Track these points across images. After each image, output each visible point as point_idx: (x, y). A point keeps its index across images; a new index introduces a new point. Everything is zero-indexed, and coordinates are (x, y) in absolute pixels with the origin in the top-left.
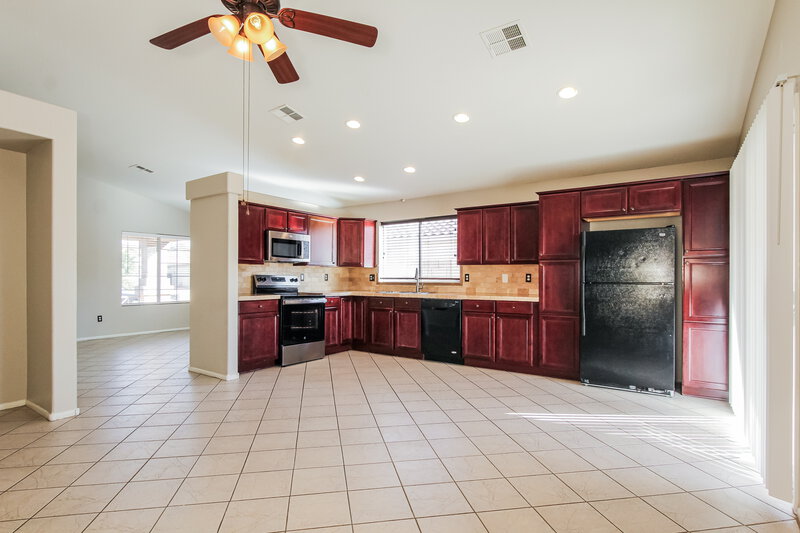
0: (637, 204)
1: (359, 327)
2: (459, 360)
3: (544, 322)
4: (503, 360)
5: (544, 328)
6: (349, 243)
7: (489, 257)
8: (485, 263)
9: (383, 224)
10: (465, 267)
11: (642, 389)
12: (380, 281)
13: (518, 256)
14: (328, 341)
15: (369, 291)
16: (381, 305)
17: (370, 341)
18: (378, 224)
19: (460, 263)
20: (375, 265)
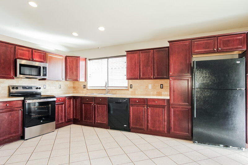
0: (222, 46)
1: (76, 112)
2: (128, 129)
3: (172, 110)
4: (151, 130)
5: (172, 113)
6: (71, 69)
7: (143, 75)
8: (140, 79)
9: (89, 60)
10: (130, 81)
11: (227, 146)
12: (88, 88)
13: (158, 75)
14: (58, 121)
15: (82, 93)
16: (87, 101)
17: (82, 119)
18: (87, 60)
19: (128, 79)
20: (86, 80)
